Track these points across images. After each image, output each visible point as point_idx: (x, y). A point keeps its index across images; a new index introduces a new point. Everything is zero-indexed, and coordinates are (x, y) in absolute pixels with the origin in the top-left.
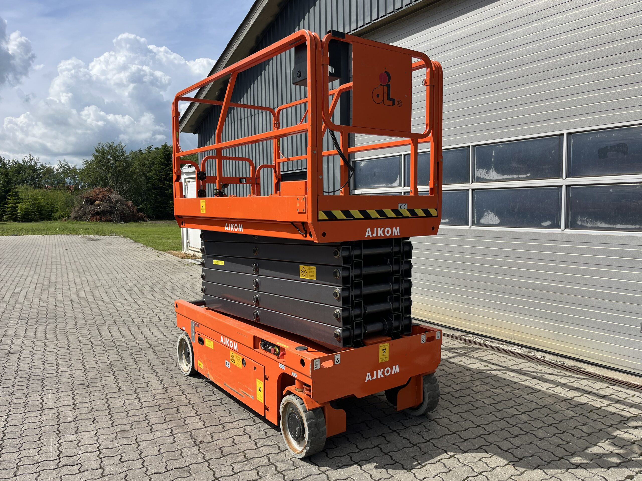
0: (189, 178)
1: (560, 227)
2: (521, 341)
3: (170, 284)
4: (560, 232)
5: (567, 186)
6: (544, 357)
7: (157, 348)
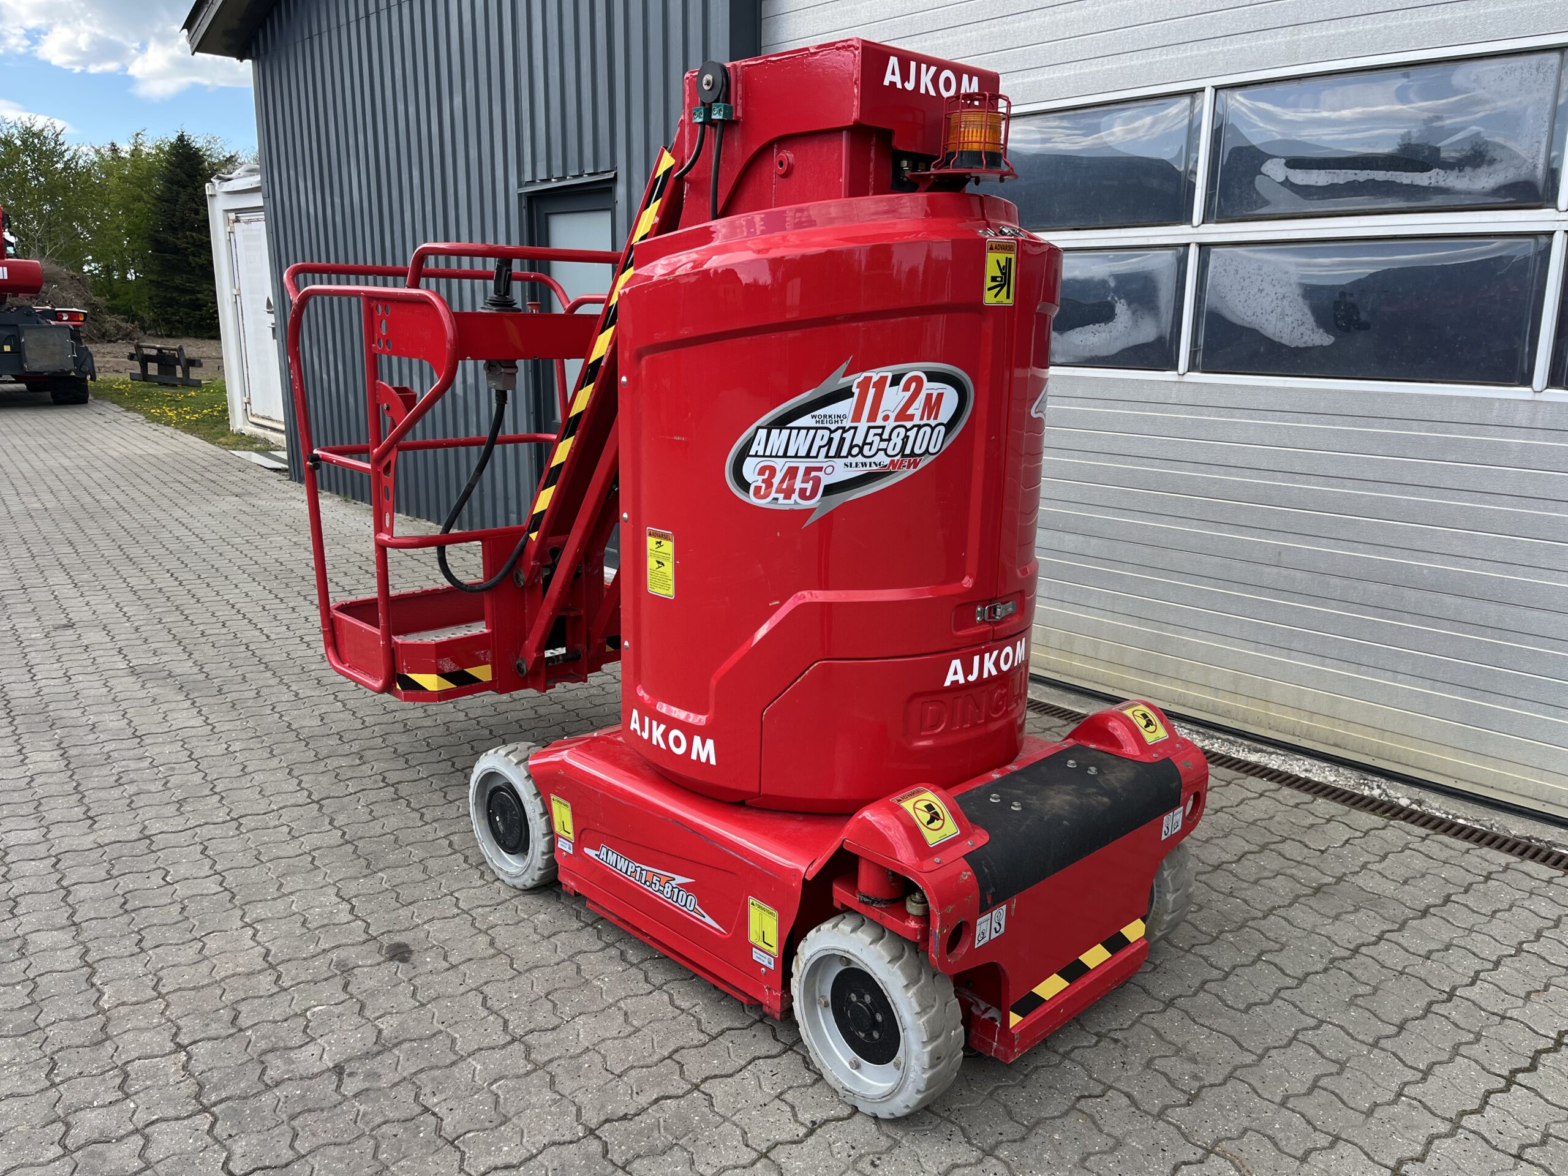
0: (237, 211)
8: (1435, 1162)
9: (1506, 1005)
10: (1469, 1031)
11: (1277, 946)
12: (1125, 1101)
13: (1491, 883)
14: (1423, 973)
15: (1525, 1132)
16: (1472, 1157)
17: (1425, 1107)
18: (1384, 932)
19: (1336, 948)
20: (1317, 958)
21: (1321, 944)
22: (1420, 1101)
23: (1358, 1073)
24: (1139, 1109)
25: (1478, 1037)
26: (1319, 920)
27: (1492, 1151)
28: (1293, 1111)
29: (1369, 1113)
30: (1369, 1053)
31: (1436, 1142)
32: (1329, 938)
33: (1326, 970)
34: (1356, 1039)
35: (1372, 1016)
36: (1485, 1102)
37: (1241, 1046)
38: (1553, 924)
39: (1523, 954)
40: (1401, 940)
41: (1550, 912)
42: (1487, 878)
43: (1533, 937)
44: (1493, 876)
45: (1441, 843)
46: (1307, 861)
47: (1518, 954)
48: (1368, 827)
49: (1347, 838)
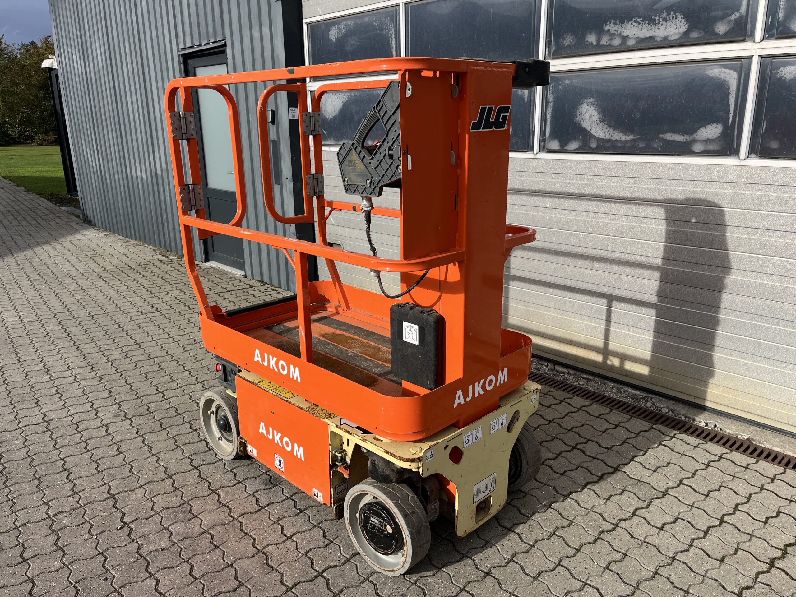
1: (736, 154)
4: (736, 165)
5: (765, 59)
9: (708, 566)
11: (567, 523)
13: (709, 469)
14: (657, 541)
18: (636, 510)
19: (605, 523)
20: (591, 532)
21: (596, 521)
38: (745, 500)
39: (724, 525)
40: (647, 516)
41: (743, 489)
42: (708, 465)
43: (731, 511)
44: (712, 464)
45: (682, 440)
46: (597, 457)
47: (720, 525)
48: (639, 430)
49: (624, 439)
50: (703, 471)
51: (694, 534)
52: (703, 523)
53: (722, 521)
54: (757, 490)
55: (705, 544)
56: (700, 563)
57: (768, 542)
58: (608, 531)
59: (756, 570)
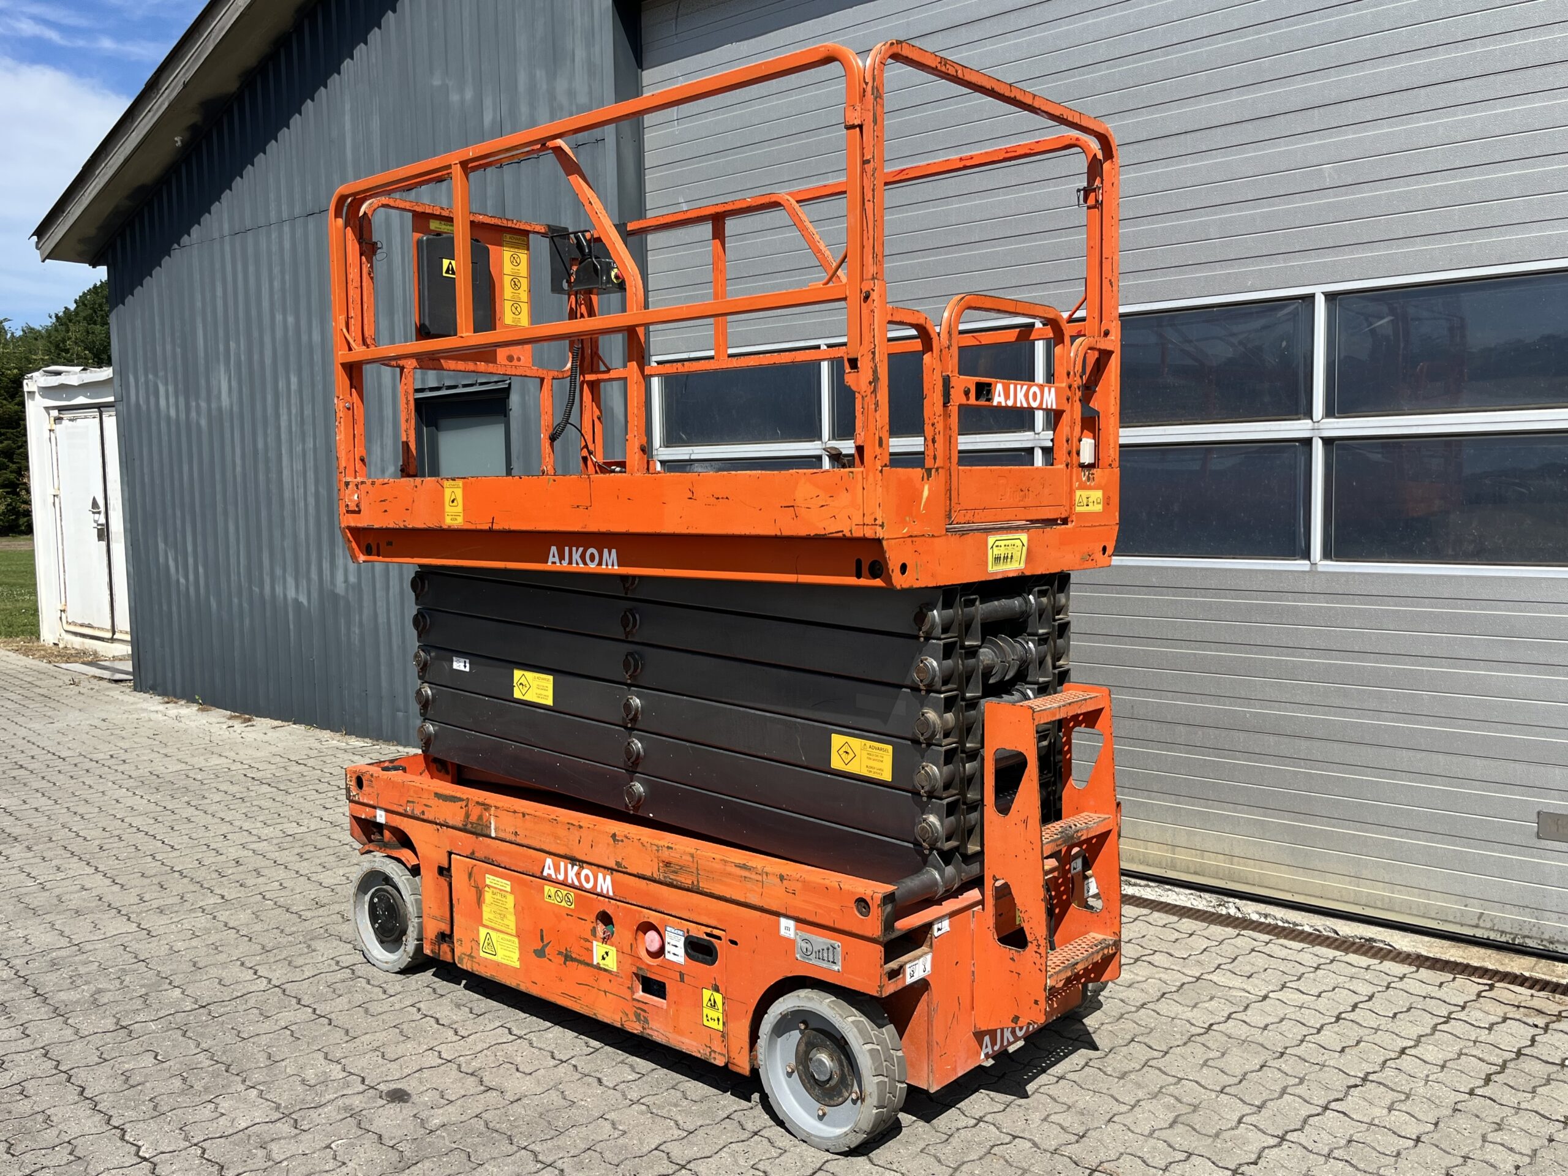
0: (61, 409)
1: (1306, 555)
2: (1196, 873)
3: (36, 751)
4: (1307, 568)
5: (1328, 442)
6: (1266, 916)
7: (63, 996)
8: (1265, 1164)
9: (1326, 1057)
10: (1295, 1077)
11: (1148, 1030)
12: (1030, 1144)
13: (1319, 971)
14: (1261, 1040)
15: (1334, 1140)
16: (1293, 1159)
17: (1260, 1130)
18: (1231, 1014)
19: (1193, 1027)
20: (1178, 1036)
21: (1181, 1026)
22: (1255, 1126)
23: (1207, 1111)
24: (1039, 1148)
25: (1302, 1081)
26: (1180, 1008)
27: (1308, 1153)
28: (1158, 1139)
29: (1217, 1135)
30: (1217, 1097)
31: (1267, 1151)
32: (1188, 1021)
33: (1185, 1044)
34: (1206, 1088)
35: (1219, 1072)
36: (1305, 1121)
37: (1117, 1100)
38: (1367, 998)
39: (1341, 1021)
40: (1244, 1018)
41: (1365, 990)
42: (1317, 968)
43: (1350, 1009)
44: (1322, 967)
45: (1282, 945)
46: (1172, 967)
47: (1337, 1021)
48: (1223, 938)
49: (1204, 947)
50: (1311, 975)
51: (1305, 1031)
52: (1315, 1021)
53: (1338, 1018)
54: (1380, 989)
55: (1318, 1038)
56: (1315, 1055)
57: (1397, 1035)
58: (1199, 1035)
59: (1382, 1059)
